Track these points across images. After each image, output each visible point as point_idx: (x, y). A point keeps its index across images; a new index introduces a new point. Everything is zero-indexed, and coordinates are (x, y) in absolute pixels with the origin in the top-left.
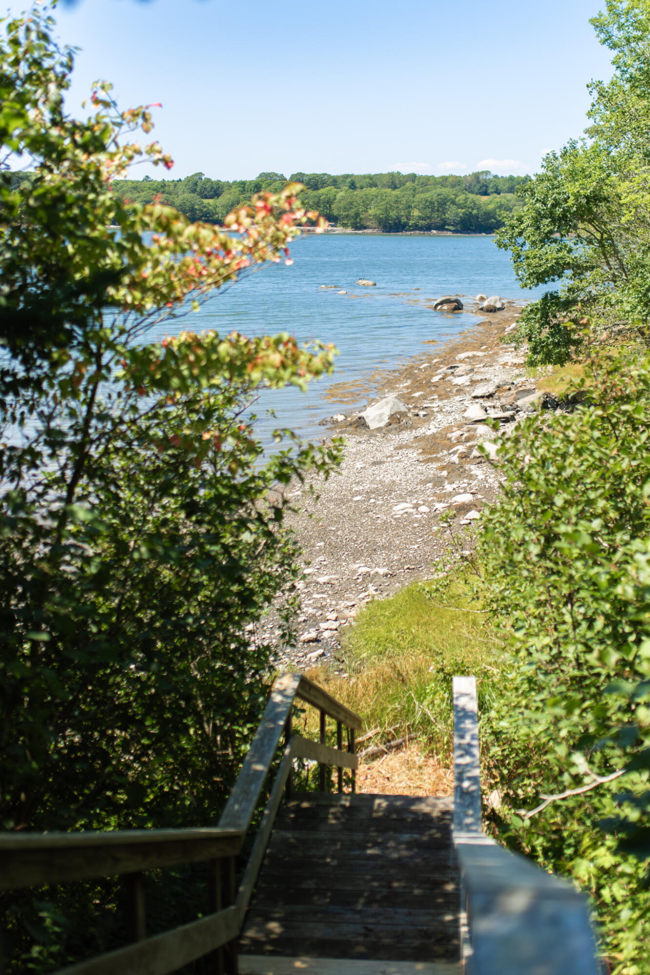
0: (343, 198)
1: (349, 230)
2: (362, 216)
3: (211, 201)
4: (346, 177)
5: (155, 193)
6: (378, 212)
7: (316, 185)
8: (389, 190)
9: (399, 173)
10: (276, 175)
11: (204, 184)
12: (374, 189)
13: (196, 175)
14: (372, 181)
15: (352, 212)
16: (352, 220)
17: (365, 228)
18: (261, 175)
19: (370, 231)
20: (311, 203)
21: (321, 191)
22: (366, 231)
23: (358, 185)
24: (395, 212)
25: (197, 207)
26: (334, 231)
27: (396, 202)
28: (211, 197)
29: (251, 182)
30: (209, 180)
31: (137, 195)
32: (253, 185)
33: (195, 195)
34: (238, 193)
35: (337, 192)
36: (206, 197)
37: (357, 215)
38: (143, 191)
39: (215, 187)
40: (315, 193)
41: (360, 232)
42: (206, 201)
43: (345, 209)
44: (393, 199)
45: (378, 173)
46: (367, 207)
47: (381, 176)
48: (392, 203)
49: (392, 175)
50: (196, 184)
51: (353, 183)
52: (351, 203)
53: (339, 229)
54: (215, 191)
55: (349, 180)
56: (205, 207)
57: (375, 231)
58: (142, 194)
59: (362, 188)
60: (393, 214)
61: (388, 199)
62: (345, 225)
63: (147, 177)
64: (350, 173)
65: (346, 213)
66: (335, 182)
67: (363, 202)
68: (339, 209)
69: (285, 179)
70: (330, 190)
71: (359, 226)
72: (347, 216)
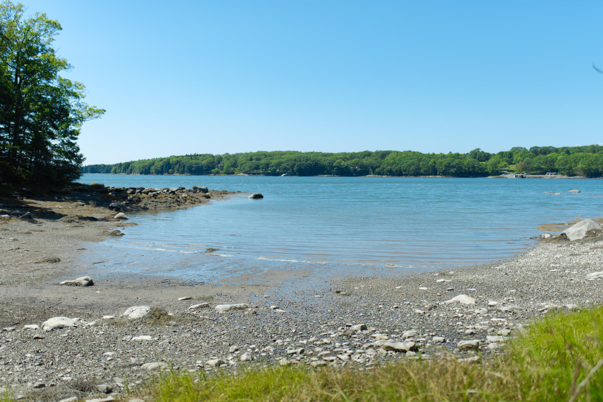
0: (561, 159)
1: (565, 177)
2: (573, 169)
3: (484, 163)
4: (565, 148)
5: (453, 159)
6: (584, 166)
7: (545, 153)
8: (591, 154)
9: (597, 145)
10: (522, 148)
11: (480, 154)
12: (581, 153)
13: (477, 149)
14: (580, 149)
15: (567, 167)
16: (567, 171)
17: (575, 175)
18: (512, 149)
19: (579, 177)
20: (542, 162)
21: (548, 155)
22: (576, 177)
23: (571, 152)
24: (594, 166)
25: (476, 165)
26: (556, 177)
27: (596, 160)
28: (484, 161)
29: (506, 152)
30: (483, 152)
31: (444, 160)
32: (507, 154)
33: (476, 159)
34: (499, 158)
35: (558, 156)
36: (481, 161)
37: (570, 168)
38: (447, 158)
39: (486, 155)
40: (544, 156)
41: (573, 177)
42: (481, 163)
43: (563, 165)
44: (594, 158)
45: (584, 145)
46: (576, 163)
47: (586, 147)
48: (593, 161)
49: (593, 146)
50: (476, 154)
51: (567, 151)
52: (567, 162)
53: (559, 176)
54: (486, 158)
55: (565, 150)
56: (480, 165)
57: (582, 177)
58: (446, 159)
59: (573, 153)
60: (594, 167)
61: (590, 159)
62: (563, 174)
63: (450, 152)
64: (566, 146)
65: (563, 167)
66: (557, 150)
67: (574, 160)
68: (559, 165)
69: (527, 150)
70: (554, 155)
71: (571, 174)
72: (564, 169)
